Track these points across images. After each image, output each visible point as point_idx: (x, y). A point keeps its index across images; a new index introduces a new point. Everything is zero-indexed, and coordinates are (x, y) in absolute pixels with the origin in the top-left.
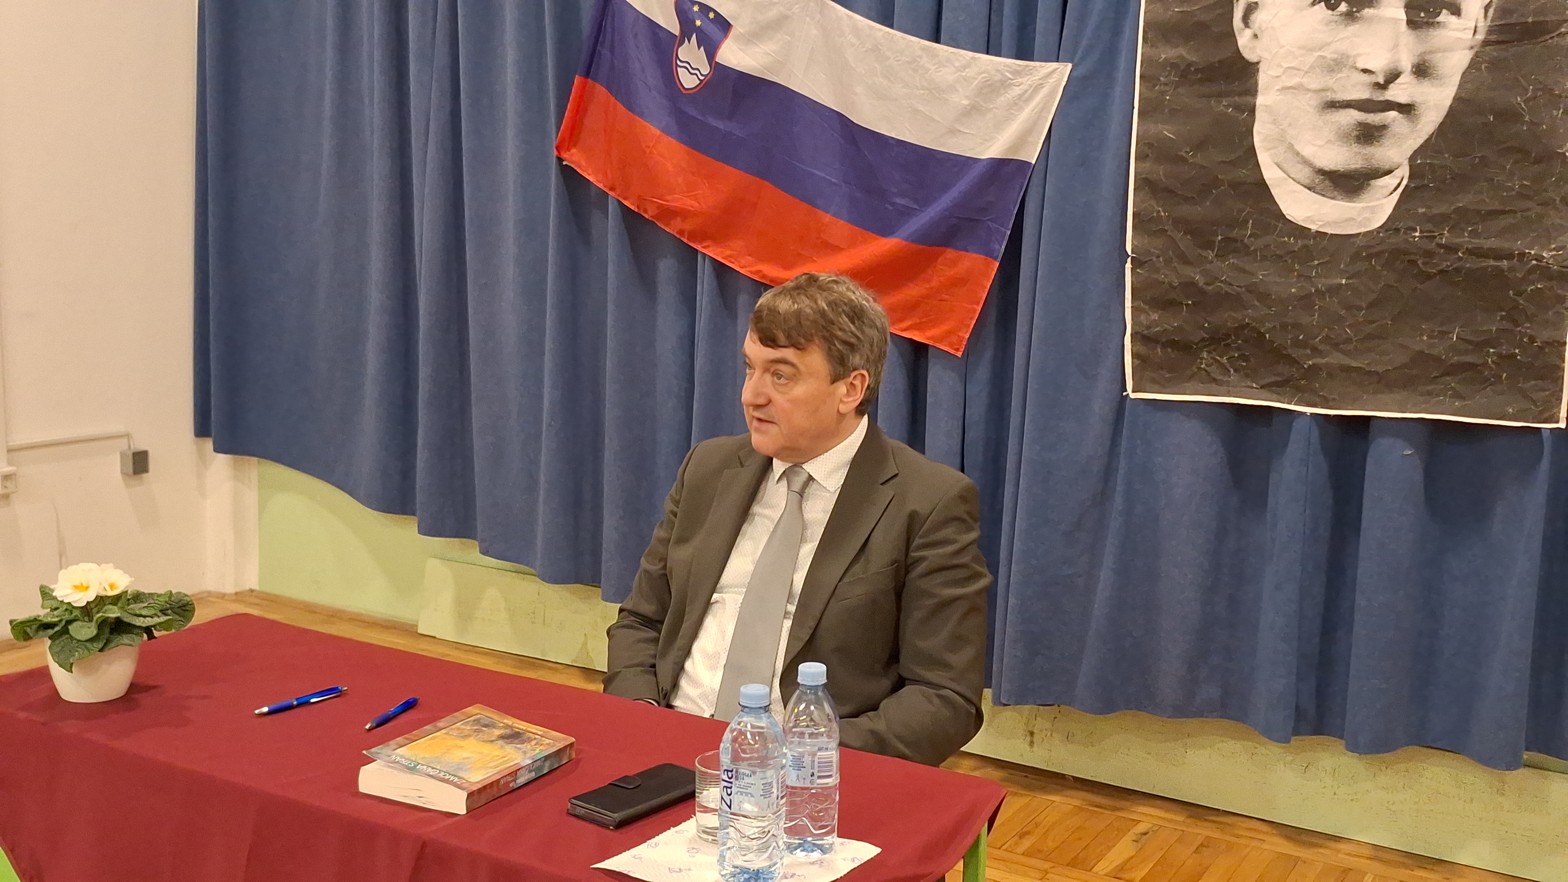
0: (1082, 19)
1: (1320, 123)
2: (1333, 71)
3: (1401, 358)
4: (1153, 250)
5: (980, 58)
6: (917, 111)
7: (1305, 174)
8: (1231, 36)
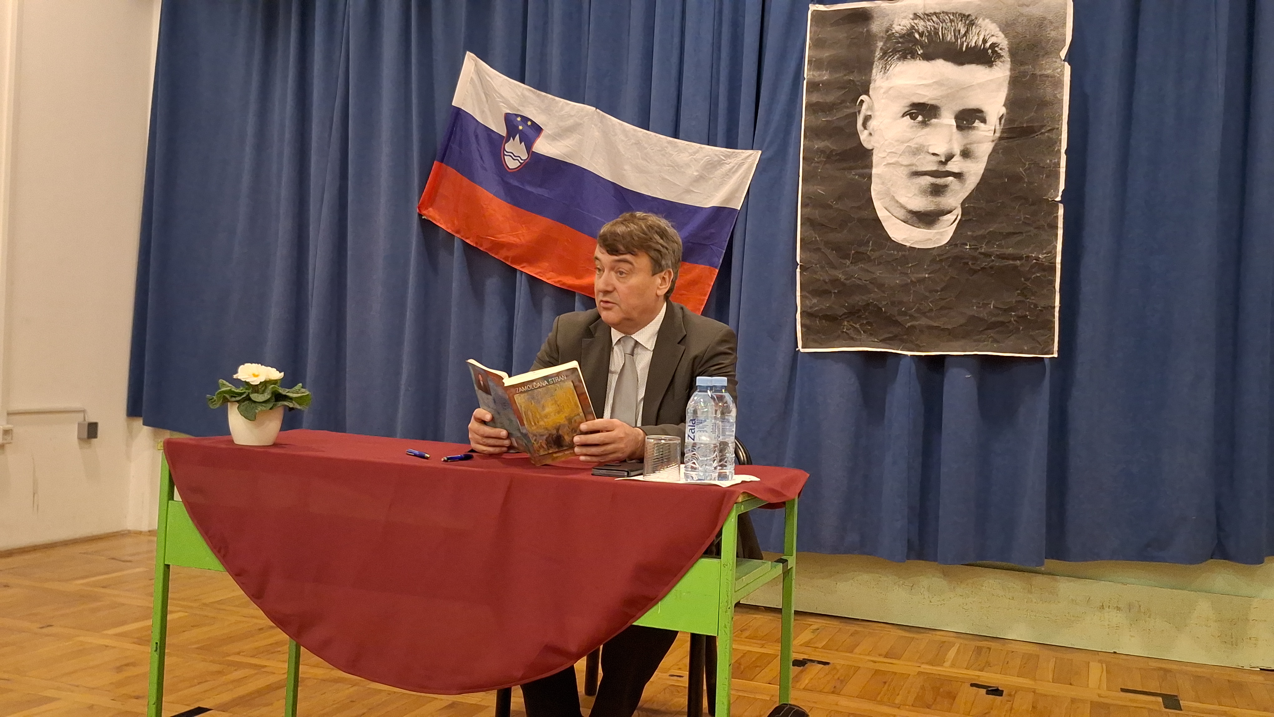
0: (767, 123)
1: (909, 184)
2: (915, 154)
3: (962, 321)
4: (813, 261)
5: (704, 148)
6: (666, 179)
7: (902, 213)
8: (856, 135)
